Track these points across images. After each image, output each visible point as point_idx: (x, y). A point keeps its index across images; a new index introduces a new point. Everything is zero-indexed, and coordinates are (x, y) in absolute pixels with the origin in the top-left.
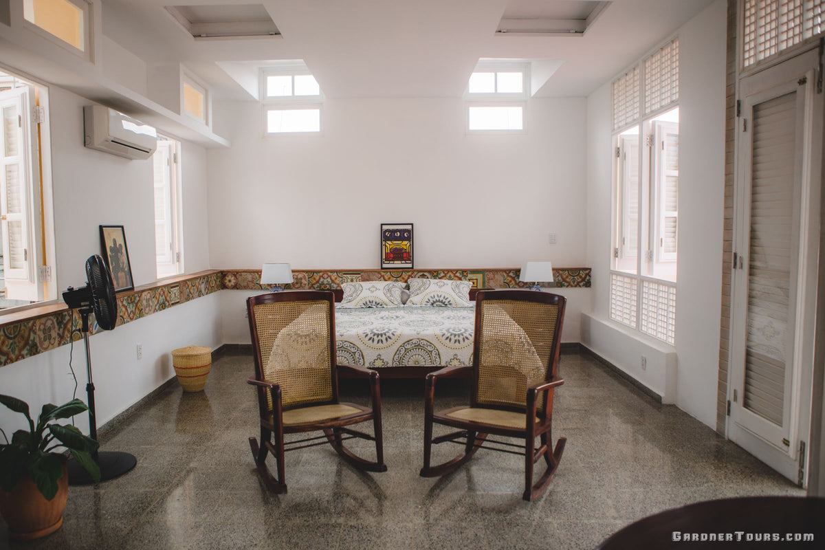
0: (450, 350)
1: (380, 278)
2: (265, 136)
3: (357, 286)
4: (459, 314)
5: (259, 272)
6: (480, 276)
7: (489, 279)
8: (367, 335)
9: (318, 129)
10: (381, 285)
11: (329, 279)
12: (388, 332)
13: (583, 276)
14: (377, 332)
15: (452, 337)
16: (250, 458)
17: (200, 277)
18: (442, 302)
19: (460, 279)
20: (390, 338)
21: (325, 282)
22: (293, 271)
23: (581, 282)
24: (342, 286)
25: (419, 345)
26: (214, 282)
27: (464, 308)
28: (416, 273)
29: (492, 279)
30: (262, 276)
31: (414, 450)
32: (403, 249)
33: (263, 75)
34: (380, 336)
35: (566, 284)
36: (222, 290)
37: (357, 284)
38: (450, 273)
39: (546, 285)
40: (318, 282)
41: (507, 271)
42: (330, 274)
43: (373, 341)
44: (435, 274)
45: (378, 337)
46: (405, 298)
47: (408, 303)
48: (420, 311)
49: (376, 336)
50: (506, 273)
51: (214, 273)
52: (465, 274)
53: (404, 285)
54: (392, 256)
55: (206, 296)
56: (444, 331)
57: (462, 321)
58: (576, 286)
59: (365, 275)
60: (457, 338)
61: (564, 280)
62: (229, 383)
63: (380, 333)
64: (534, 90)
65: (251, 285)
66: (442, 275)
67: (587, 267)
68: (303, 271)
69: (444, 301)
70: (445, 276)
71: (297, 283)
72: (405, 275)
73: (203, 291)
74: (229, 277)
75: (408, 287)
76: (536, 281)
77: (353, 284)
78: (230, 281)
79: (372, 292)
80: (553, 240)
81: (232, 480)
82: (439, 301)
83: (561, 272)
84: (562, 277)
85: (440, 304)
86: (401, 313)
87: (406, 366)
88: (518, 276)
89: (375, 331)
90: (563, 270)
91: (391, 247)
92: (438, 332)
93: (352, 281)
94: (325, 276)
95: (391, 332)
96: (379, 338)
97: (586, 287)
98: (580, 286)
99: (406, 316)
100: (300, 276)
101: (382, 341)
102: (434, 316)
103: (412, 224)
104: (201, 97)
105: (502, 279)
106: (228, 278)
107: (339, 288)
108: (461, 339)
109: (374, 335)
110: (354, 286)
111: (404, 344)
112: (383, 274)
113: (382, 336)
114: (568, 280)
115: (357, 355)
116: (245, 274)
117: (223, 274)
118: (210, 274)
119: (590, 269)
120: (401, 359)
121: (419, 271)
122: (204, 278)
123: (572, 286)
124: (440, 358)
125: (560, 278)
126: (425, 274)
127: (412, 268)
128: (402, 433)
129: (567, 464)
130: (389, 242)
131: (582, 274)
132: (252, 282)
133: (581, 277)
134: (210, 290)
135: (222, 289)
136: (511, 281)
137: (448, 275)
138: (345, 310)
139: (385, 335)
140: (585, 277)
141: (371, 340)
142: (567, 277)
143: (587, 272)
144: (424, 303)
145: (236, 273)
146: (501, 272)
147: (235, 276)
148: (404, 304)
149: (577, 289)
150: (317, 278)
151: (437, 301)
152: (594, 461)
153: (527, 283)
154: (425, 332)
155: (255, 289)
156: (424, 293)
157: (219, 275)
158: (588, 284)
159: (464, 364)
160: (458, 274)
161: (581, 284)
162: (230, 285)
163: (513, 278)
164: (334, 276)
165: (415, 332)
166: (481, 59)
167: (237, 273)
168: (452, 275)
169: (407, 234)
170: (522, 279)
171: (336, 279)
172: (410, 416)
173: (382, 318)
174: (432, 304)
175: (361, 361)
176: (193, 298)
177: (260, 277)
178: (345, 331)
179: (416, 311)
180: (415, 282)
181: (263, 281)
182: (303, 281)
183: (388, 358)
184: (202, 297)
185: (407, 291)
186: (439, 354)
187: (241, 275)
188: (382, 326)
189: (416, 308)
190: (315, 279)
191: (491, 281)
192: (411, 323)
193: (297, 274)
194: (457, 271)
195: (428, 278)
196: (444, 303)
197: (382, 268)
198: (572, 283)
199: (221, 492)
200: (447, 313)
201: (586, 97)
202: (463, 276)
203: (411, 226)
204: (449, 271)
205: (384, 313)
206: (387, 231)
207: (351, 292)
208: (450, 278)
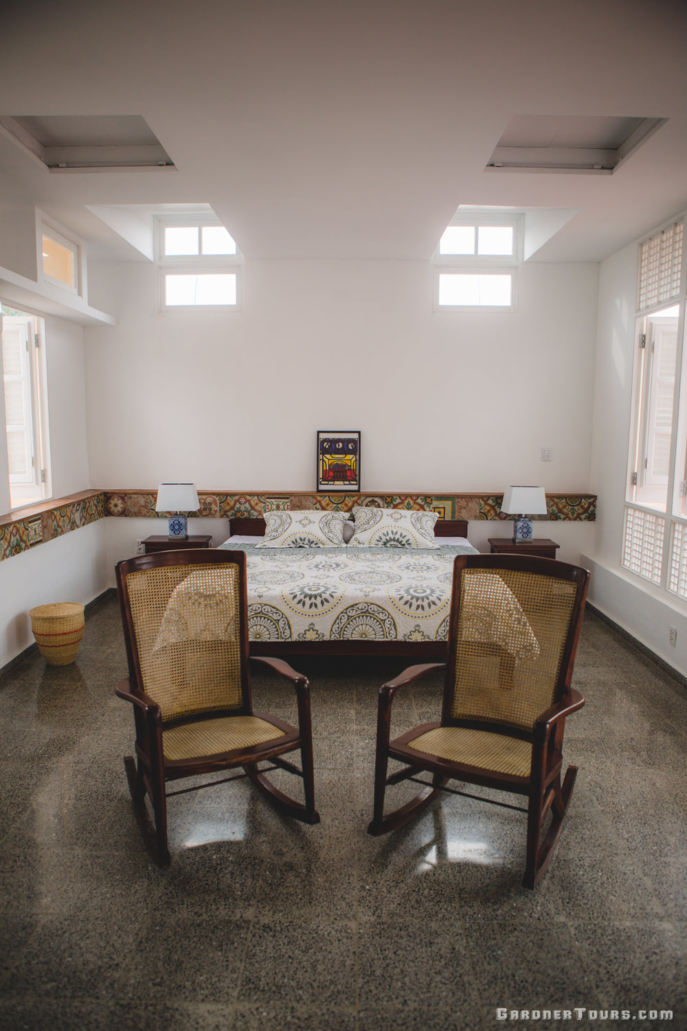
0: (409, 619)
1: (316, 504)
2: (162, 310)
3: (284, 517)
4: (422, 561)
5: (153, 494)
6: (448, 504)
7: (461, 508)
8: (295, 597)
9: (234, 302)
10: (316, 516)
11: (247, 505)
12: (324, 593)
13: (586, 506)
14: (310, 592)
15: (414, 601)
16: (124, 788)
17: (73, 504)
18: (398, 541)
19: (422, 508)
20: (327, 601)
21: (243, 508)
22: (199, 494)
23: (582, 514)
24: (265, 515)
25: (367, 610)
26: (94, 508)
27: (428, 550)
28: (363, 498)
29: (465, 508)
30: (158, 500)
31: (359, 775)
32: (346, 465)
33: (160, 224)
34: (313, 598)
35: (562, 516)
36: (105, 518)
37: (284, 514)
38: (409, 499)
39: (537, 517)
40: (232, 508)
41: (485, 498)
42: (248, 497)
43: (304, 605)
44: (389, 500)
45: (310, 599)
46: (348, 533)
47: (353, 542)
48: (368, 556)
49: (308, 598)
50: (483, 500)
51: (93, 496)
52: (429, 500)
53: (347, 515)
54: (331, 474)
55: (82, 529)
56: (402, 593)
57: (425, 574)
58: (575, 519)
59: (296, 500)
60: (420, 602)
61: (560, 511)
62: (109, 651)
63: (313, 593)
64: (529, 252)
65: (144, 511)
66: (398, 501)
67: (590, 493)
68: (214, 494)
69: (401, 539)
70: (402, 503)
71: (205, 509)
72: (349, 501)
73: (78, 522)
74: (115, 501)
75: (353, 519)
76: (524, 513)
77: (279, 513)
78: (116, 505)
79: (304, 526)
80: (546, 458)
81: (96, 830)
82: (394, 540)
83: (556, 500)
84: (557, 507)
85: (396, 544)
86: (342, 558)
87: (348, 641)
88: (500, 505)
89: (306, 590)
90: (560, 497)
91: (331, 462)
92: (394, 594)
93: (278, 508)
94: (243, 500)
95: (328, 593)
96: (312, 600)
97: (589, 520)
98: (581, 520)
99: (350, 562)
100: (209, 500)
101: (316, 606)
102: (388, 564)
103: (359, 432)
104: (71, 256)
105: (478, 507)
106: (113, 502)
107: (260, 517)
108: (425, 604)
109: (305, 597)
110: (280, 517)
111: (347, 609)
112: (319, 498)
113: (316, 598)
114: (565, 510)
115: (281, 624)
116: (136, 496)
117: (106, 496)
118: (87, 498)
119: (595, 497)
120: (342, 630)
121: (368, 495)
122: (79, 503)
123: (570, 519)
124: (395, 629)
125: (554, 508)
126: (376, 499)
127: (359, 491)
128: (342, 743)
129: (578, 807)
130: (328, 456)
131: (585, 503)
132: (146, 507)
133: (582, 507)
134: (87, 519)
135: (106, 516)
136: (489, 511)
137: (406, 502)
138: (267, 552)
139: (321, 597)
140: (589, 507)
141: (301, 604)
142: (564, 507)
143: (591, 500)
144: (374, 542)
145: (124, 495)
146: (477, 499)
147: (123, 499)
148: (347, 542)
149: (577, 524)
150: (232, 503)
151: (391, 540)
152: (616, 801)
153: (510, 515)
154: (376, 594)
155: (149, 516)
156: (374, 529)
157: (102, 497)
158: (592, 517)
159: (429, 638)
160: (419, 501)
161: (583, 516)
162: (116, 511)
163: (493, 507)
164: (254, 500)
165: (362, 594)
166: (461, 206)
167: (126, 495)
168: (412, 502)
169: (352, 446)
170: (503, 509)
171: (257, 504)
172: (353, 712)
173: (317, 566)
174: (385, 544)
175: (287, 631)
176: (63, 532)
177: (156, 501)
178: (265, 589)
179: (362, 556)
180: (362, 513)
181: (160, 507)
182: (214, 507)
183: (324, 627)
184: (77, 531)
185: (351, 523)
186: (394, 624)
187: (131, 498)
188: (317, 581)
189: (364, 550)
190: (228, 504)
191: (463, 511)
192: (356, 577)
193: (204, 497)
194: (418, 496)
195: (379, 506)
196: (400, 543)
197: (319, 491)
198: (570, 515)
199: (76, 853)
200: (406, 559)
201: (599, 263)
202: (426, 503)
203: (357, 434)
204: (407, 496)
205: (320, 558)
206: (326, 440)
207: (276, 526)
208: (409, 508)
